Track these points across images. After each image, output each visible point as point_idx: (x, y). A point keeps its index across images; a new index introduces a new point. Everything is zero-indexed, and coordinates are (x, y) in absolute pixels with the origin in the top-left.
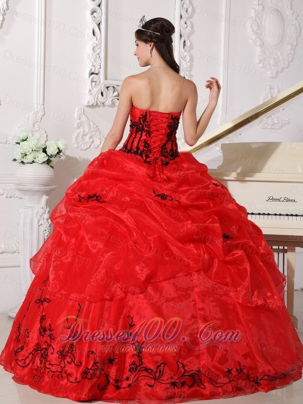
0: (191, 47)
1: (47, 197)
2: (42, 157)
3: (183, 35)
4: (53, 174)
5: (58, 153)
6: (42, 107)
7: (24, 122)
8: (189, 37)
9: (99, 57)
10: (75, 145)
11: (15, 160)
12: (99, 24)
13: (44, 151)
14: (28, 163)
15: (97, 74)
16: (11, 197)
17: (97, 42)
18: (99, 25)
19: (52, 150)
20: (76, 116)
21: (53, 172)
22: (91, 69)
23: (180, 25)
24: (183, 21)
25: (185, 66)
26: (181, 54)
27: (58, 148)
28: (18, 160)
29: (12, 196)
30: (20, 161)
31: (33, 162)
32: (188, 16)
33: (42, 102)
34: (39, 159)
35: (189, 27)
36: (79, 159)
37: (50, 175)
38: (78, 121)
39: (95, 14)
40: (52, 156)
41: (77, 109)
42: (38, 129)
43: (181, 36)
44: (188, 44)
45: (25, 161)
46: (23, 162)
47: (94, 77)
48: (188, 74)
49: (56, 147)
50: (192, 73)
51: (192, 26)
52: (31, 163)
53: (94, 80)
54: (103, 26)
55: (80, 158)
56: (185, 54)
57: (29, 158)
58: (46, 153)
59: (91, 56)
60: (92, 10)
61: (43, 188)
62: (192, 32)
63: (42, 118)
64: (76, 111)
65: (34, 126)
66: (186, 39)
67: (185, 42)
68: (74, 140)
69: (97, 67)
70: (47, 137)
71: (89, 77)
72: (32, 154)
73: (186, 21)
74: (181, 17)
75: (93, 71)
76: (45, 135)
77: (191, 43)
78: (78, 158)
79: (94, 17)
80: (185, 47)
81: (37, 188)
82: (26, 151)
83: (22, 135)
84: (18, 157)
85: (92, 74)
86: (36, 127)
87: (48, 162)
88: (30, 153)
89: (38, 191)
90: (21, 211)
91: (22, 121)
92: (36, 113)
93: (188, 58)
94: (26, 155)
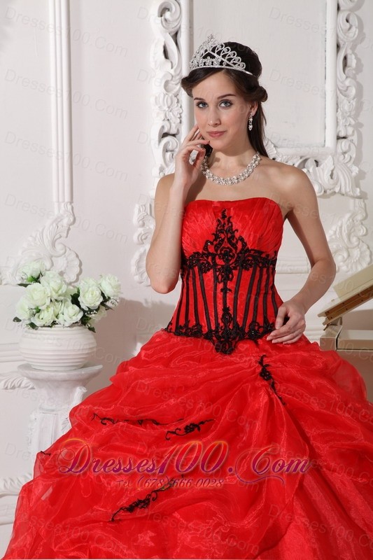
0: (359, 68)
1: (84, 390)
2: (71, 313)
3: (341, 46)
4: (95, 345)
5: (102, 304)
6: (69, 207)
7: (35, 240)
8: (353, 48)
9: (178, 102)
10: (137, 278)
11: (17, 320)
12: (176, 34)
13: (75, 300)
14: (44, 326)
15: (174, 135)
16: (13, 388)
17: (172, 71)
18: (175, 36)
19: (90, 299)
20: (135, 220)
21: (93, 341)
22: (163, 127)
23: (337, 24)
24: (343, 15)
25: (346, 108)
26: (339, 84)
27: (103, 294)
28: (24, 320)
29: (16, 386)
30: (29, 322)
31: (54, 323)
32: (351, 5)
33: (67, 198)
34: (66, 317)
35: (354, 29)
36: (144, 305)
37: (88, 347)
38: (141, 230)
39: (167, 15)
40: (90, 310)
41: (137, 206)
42: (62, 252)
43: (338, 46)
44: (352, 62)
45: (37, 323)
46: (33, 326)
47: (168, 142)
48: (353, 122)
49: (98, 293)
50: (361, 119)
51: (361, 27)
52: (49, 326)
53: (170, 147)
54: (183, 39)
55: (146, 302)
56: (347, 83)
57: (47, 316)
58: (79, 306)
59: (161, 99)
60: (161, 5)
61: (75, 374)
62: (361, 37)
63: (69, 229)
64: (136, 211)
65: (53, 245)
66: (349, 52)
67: (345, 58)
68: (133, 269)
69: (175, 121)
70: (81, 264)
71: (160, 141)
72: (51, 310)
73: (349, 15)
74: (338, 8)
75: (166, 130)
76: (77, 263)
77: (358, 60)
78: (143, 301)
79: (166, 20)
80: (347, 69)
81: (63, 375)
82: (39, 303)
83: (31, 270)
84: (25, 316)
85: (165, 135)
86: (59, 247)
87: (84, 321)
88: (48, 307)
89: (65, 381)
90: (33, 417)
91: (30, 239)
92: (58, 220)
93: (353, 91)
94: (39, 311)
